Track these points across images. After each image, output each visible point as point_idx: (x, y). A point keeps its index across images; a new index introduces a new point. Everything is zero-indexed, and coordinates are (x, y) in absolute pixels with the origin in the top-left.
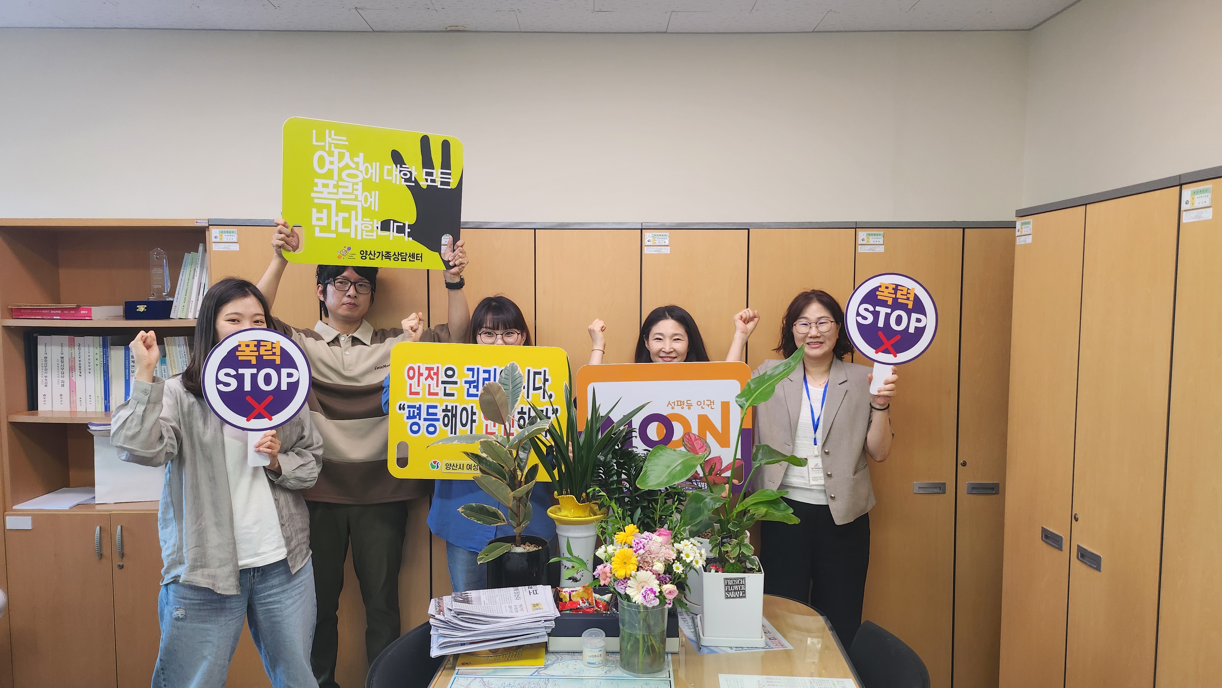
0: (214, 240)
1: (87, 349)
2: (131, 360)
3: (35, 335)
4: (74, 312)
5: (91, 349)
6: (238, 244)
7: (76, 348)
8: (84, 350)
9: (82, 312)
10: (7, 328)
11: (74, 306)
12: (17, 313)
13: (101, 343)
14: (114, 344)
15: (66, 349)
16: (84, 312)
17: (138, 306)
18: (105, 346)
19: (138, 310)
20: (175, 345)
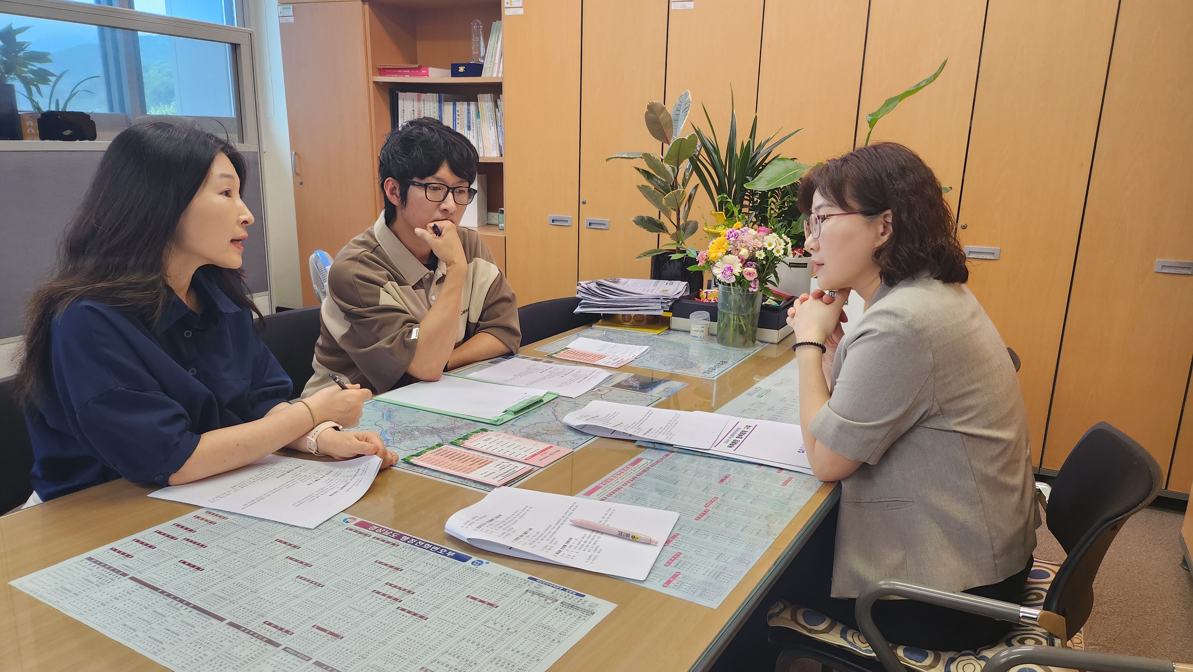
0: (506, 5)
1: (429, 103)
2: (457, 113)
3: (397, 92)
4: (417, 70)
5: (431, 103)
6: (522, 9)
7: (422, 103)
8: (427, 104)
9: (423, 72)
10: (376, 83)
11: (417, 66)
12: (383, 71)
13: (438, 100)
14: (446, 100)
15: (416, 103)
16: (424, 71)
17: (459, 68)
18: (440, 102)
19: (459, 71)
20: (485, 101)
